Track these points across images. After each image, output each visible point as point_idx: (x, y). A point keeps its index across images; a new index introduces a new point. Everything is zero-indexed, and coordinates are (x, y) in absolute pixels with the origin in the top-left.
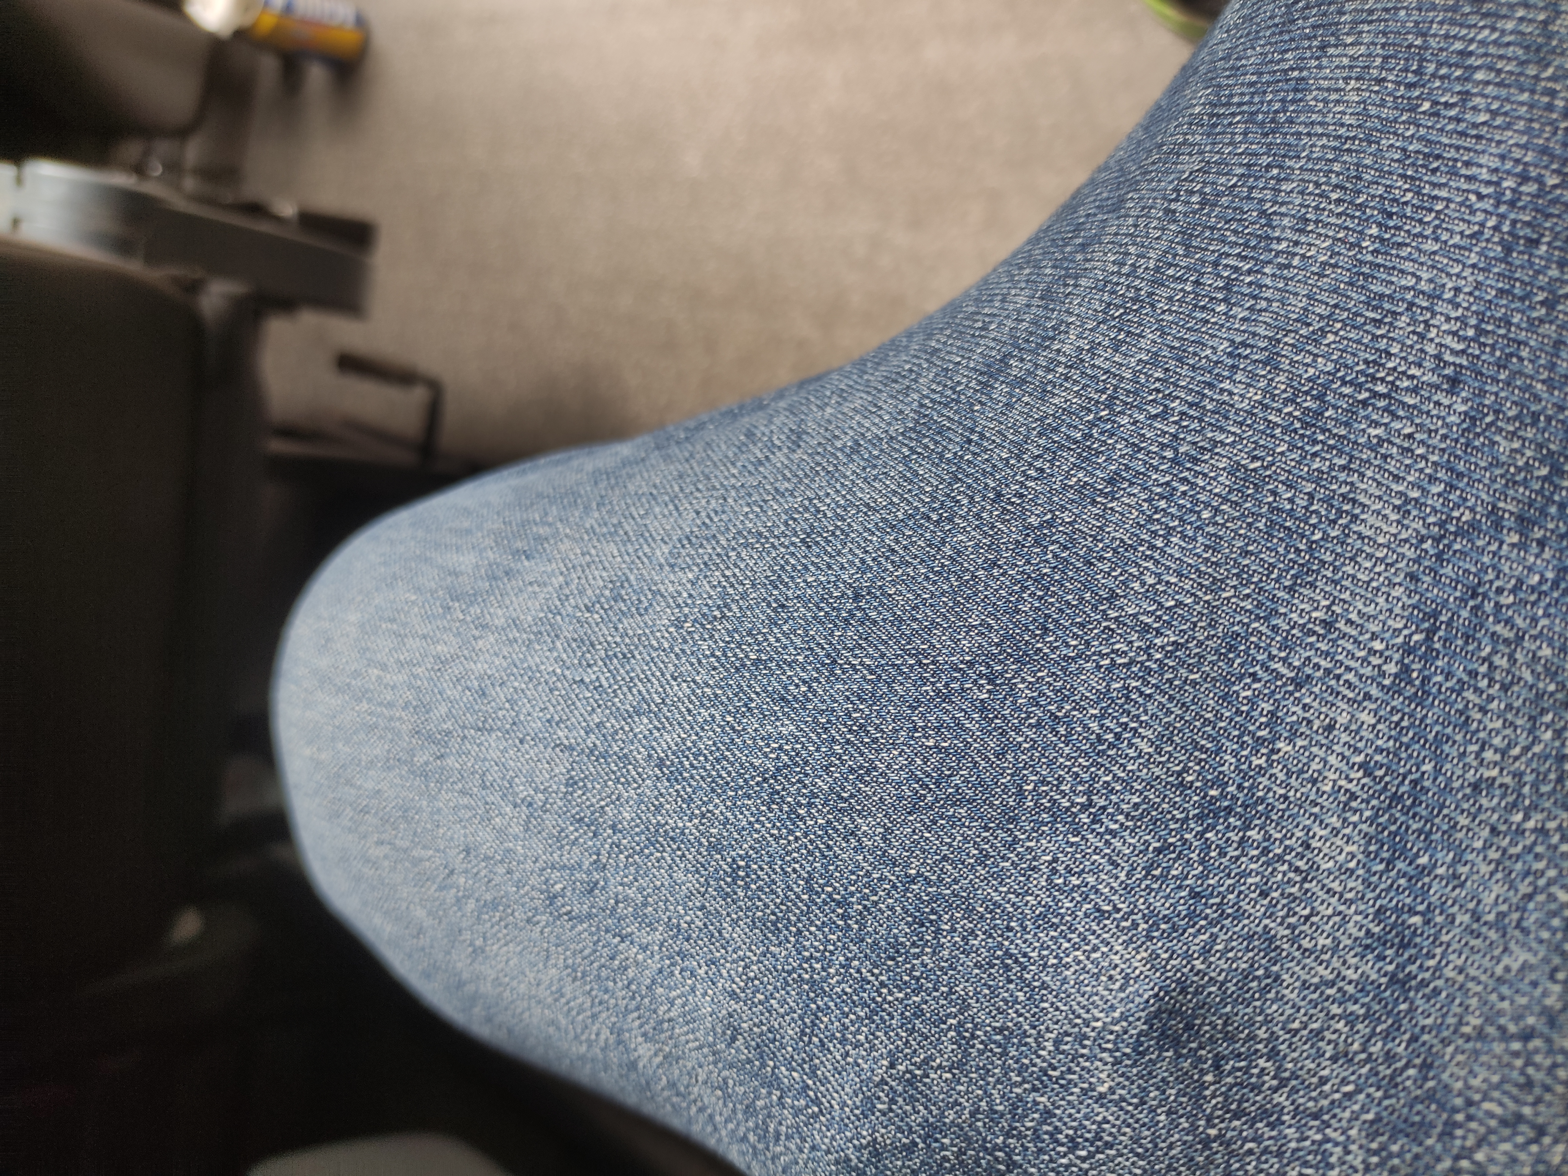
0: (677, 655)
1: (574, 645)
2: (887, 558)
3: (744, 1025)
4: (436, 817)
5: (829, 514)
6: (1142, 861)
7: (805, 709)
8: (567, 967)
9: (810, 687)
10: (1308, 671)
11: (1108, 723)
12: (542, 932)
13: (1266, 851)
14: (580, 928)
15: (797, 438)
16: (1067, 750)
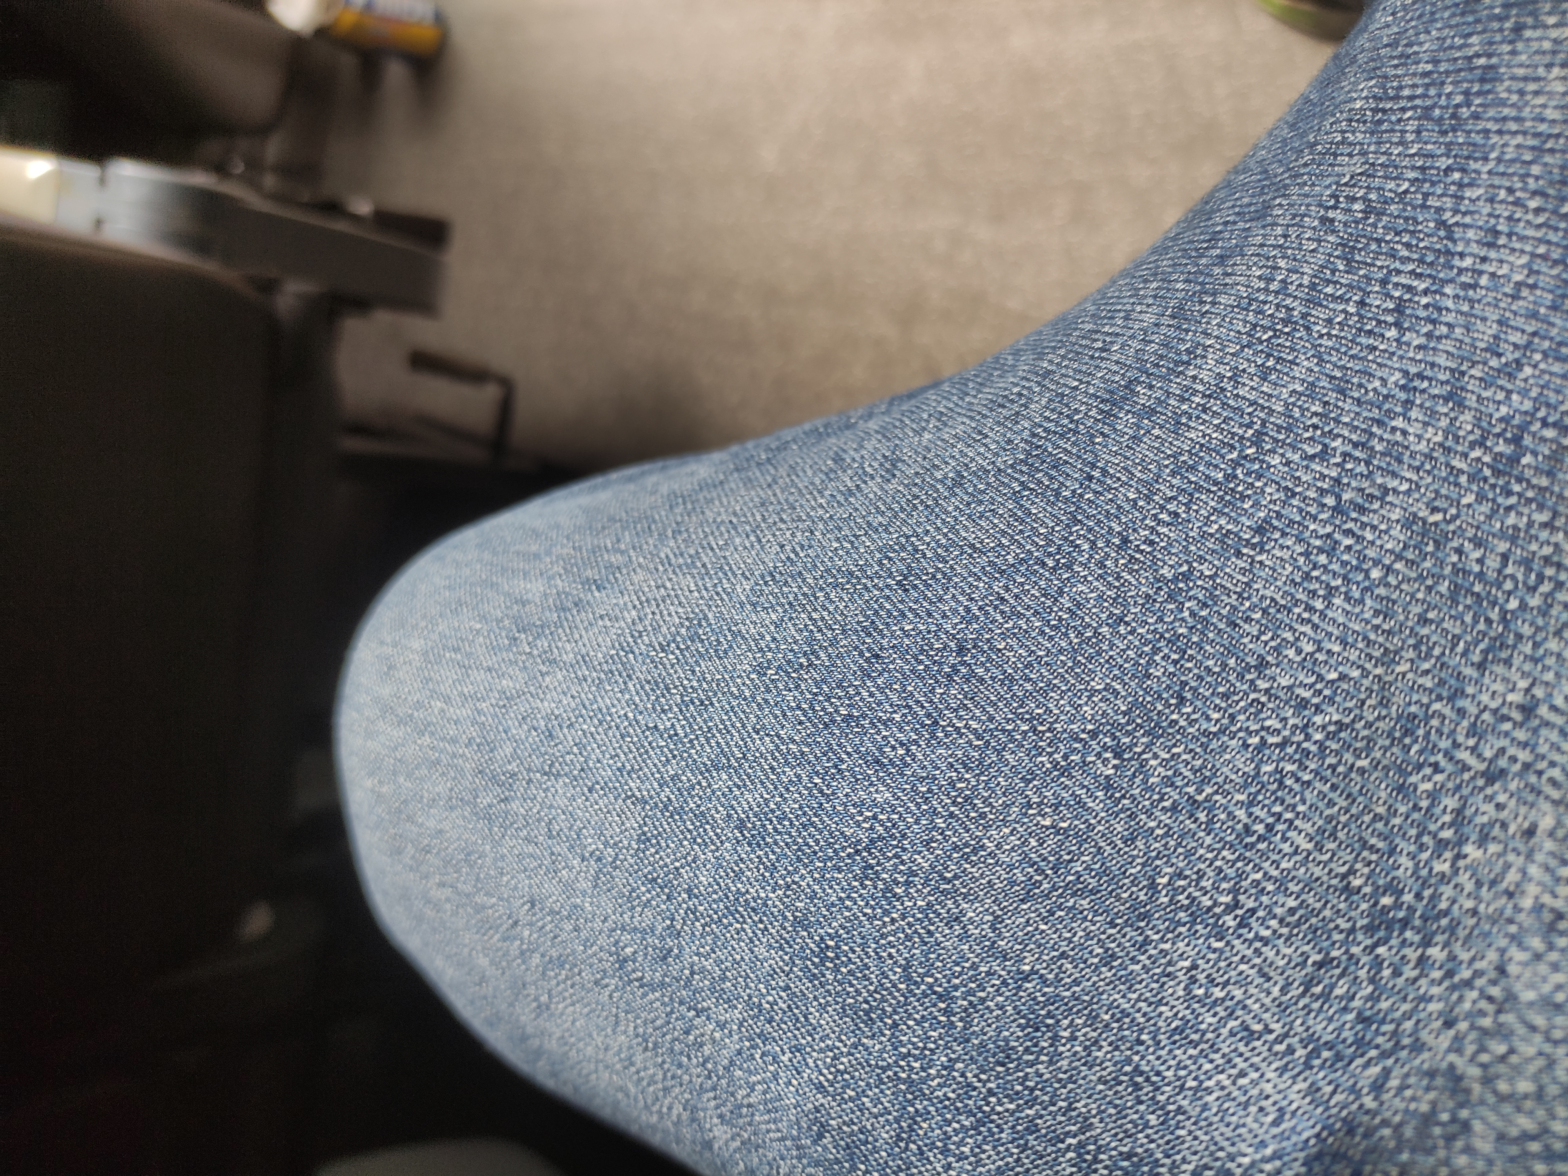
0: (759, 705)
1: (647, 687)
2: (996, 608)
3: (832, 1122)
4: (500, 864)
5: (929, 554)
6: (1299, 975)
7: (902, 775)
8: (637, 1036)
9: (908, 750)
10: (1503, 763)
11: (1256, 811)
12: (611, 997)
13: (1450, 974)
14: (651, 996)
15: (891, 466)
16: (1208, 840)
